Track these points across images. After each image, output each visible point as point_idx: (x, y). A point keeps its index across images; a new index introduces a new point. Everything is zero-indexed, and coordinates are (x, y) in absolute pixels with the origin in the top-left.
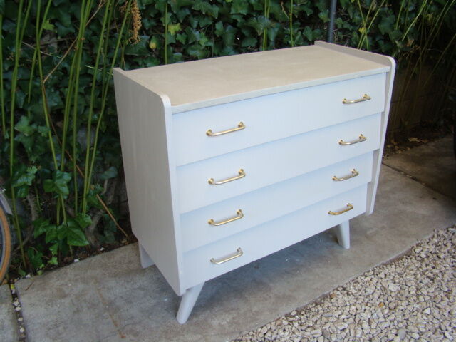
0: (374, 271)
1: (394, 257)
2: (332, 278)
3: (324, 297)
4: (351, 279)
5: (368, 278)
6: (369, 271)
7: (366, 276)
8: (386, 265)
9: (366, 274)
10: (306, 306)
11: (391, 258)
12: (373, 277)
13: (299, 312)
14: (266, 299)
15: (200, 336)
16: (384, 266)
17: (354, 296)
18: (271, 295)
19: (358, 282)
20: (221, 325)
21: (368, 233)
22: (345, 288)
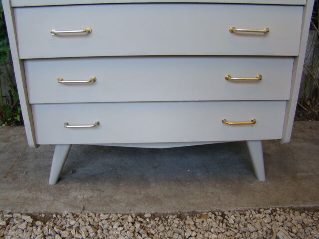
0: (275, 210)
1: (312, 206)
2: (219, 200)
3: (193, 214)
4: (239, 208)
5: (261, 215)
6: (268, 209)
7: (259, 212)
8: (294, 210)
9: (261, 210)
10: (167, 214)
11: (306, 206)
12: (268, 215)
13: (153, 216)
14: (134, 193)
15: (52, 198)
16: (291, 211)
17: (227, 225)
18: (143, 192)
19: (245, 214)
20: (76, 197)
21: (299, 174)
22: (225, 215)
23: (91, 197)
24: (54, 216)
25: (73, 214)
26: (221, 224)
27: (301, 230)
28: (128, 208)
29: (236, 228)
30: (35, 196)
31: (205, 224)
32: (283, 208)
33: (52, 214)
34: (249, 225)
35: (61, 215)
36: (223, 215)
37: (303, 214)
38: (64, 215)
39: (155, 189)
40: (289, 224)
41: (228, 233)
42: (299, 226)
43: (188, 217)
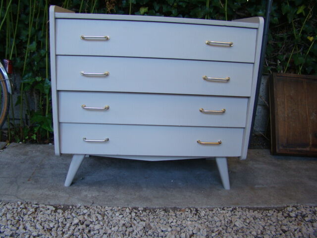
0: (235, 209)
1: (263, 207)
2: (194, 201)
3: (174, 209)
4: (209, 207)
5: (224, 212)
6: (230, 207)
7: (223, 209)
8: (249, 209)
9: (225, 208)
10: (155, 209)
11: (259, 206)
12: (230, 212)
13: (145, 210)
14: (131, 194)
15: (68, 195)
16: (247, 209)
17: (199, 217)
18: (137, 194)
19: (212, 210)
20: (86, 196)
21: (256, 186)
22: (198, 210)
23: (98, 196)
24: (71, 207)
25: (85, 207)
26: (195, 216)
27: (253, 221)
28: (126, 203)
29: (205, 219)
30: (54, 194)
31: (183, 216)
32: (241, 208)
33: (69, 206)
34: (215, 218)
35: (76, 207)
36: (197, 210)
37: (256, 212)
38: (78, 207)
39: (146, 192)
40: (245, 217)
41: (200, 222)
42: (252, 219)
43: (171, 211)
